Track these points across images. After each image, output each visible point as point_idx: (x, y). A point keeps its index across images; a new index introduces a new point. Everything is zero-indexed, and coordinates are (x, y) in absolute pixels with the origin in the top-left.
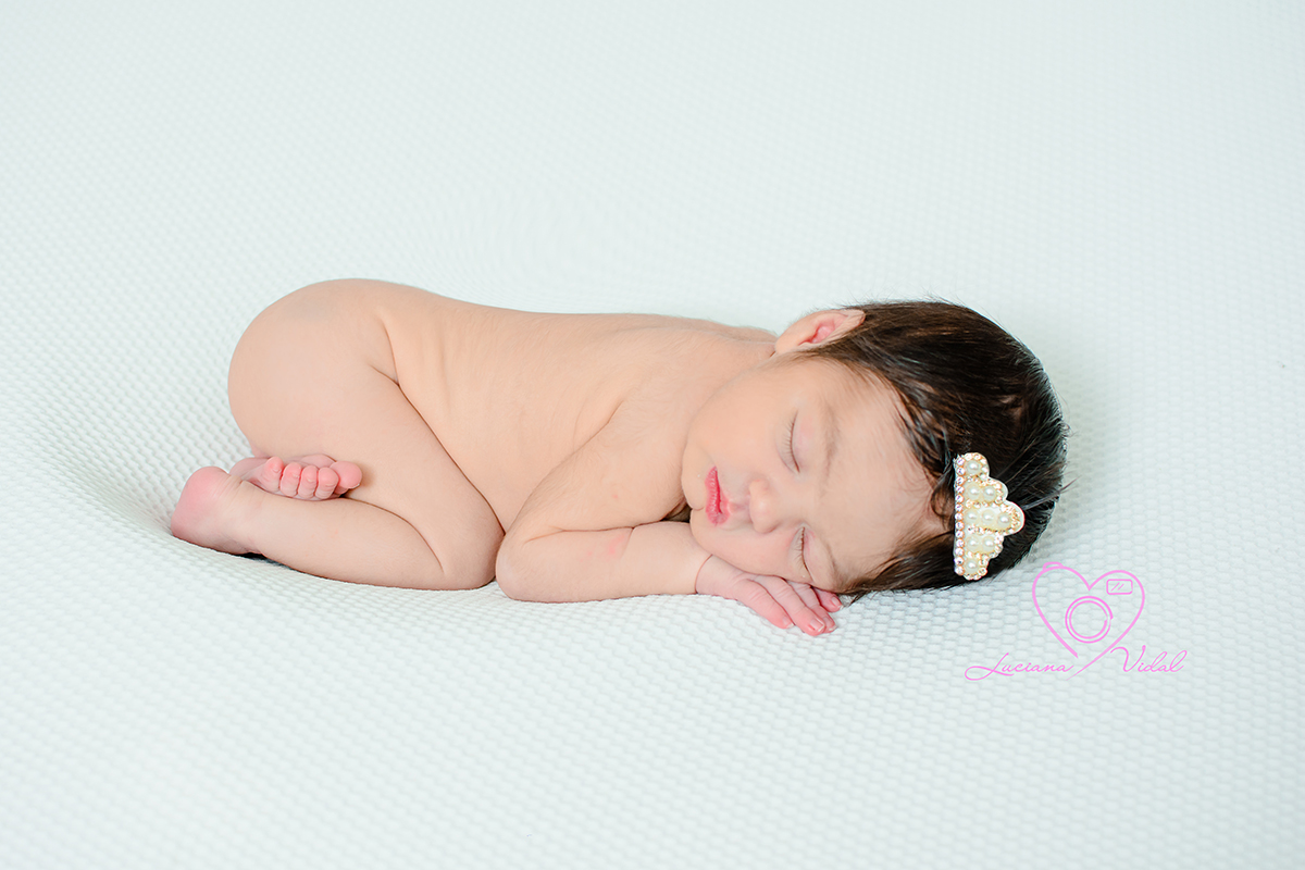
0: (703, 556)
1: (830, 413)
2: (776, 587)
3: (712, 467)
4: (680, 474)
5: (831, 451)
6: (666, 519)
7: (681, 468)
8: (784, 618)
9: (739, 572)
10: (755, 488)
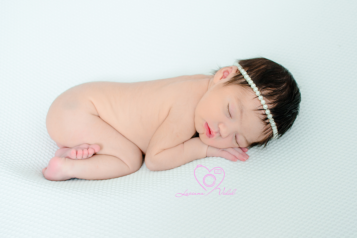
0: (207, 147)
1: (239, 100)
2: (231, 150)
3: (205, 122)
4: (195, 125)
5: (242, 112)
6: (193, 137)
7: (194, 123)
8: (235, 159)
9: (219, 149)
10: (221, 126)
